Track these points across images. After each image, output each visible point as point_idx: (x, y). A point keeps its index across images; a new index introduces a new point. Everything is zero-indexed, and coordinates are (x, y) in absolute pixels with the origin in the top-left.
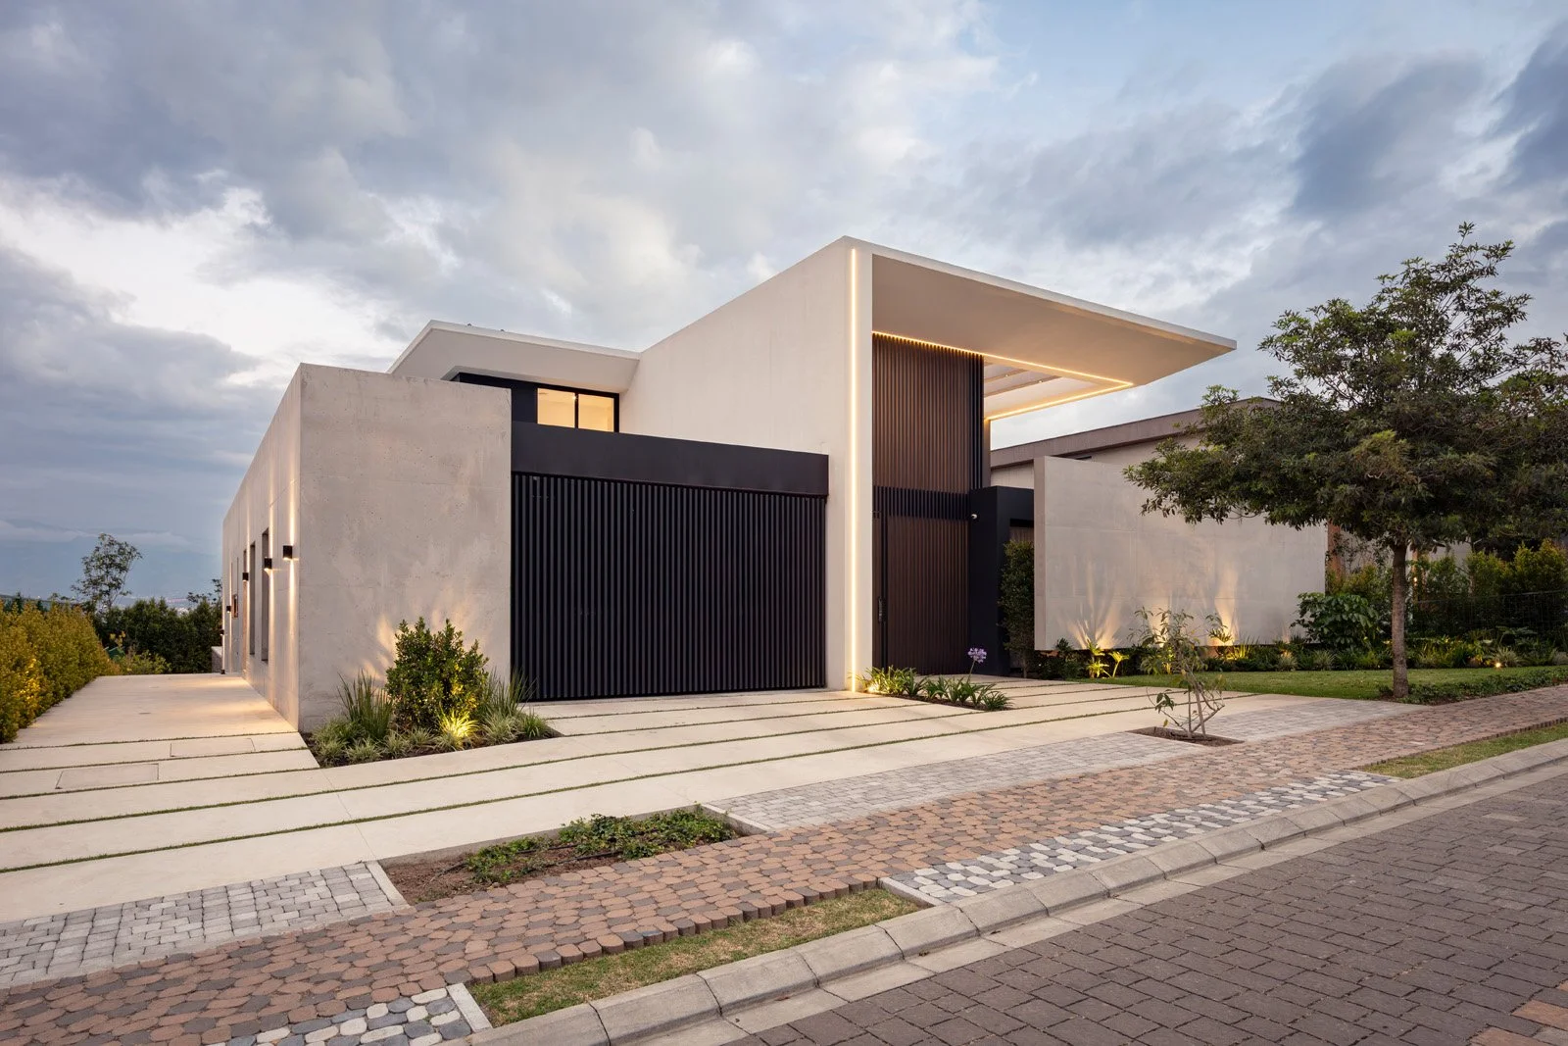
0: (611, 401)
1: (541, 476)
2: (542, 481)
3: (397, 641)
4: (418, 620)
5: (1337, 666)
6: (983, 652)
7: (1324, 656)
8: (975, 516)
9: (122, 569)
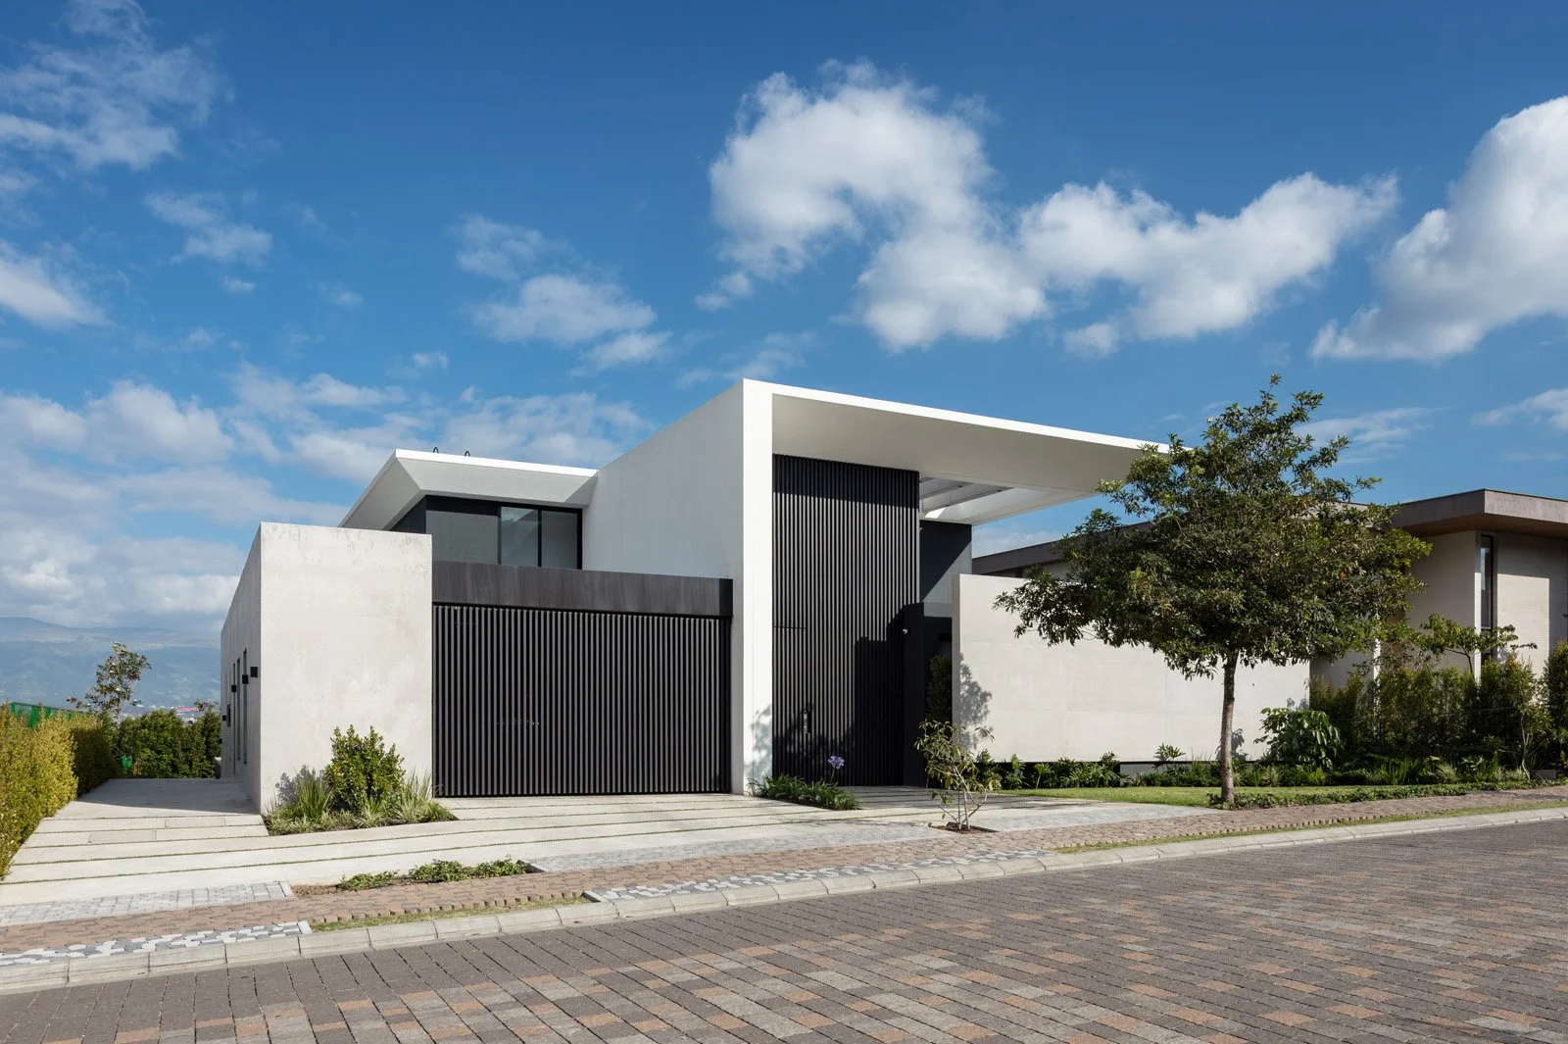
0: (575, 515)
1: (462, 605)
2: (462, 611)
3: (333, 743)
4: (349, 727)
5: (1284, 783)
6: (841, 762)
7: (1274, 773)
8: (905, 631)
9: (134, 676)
